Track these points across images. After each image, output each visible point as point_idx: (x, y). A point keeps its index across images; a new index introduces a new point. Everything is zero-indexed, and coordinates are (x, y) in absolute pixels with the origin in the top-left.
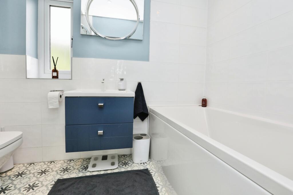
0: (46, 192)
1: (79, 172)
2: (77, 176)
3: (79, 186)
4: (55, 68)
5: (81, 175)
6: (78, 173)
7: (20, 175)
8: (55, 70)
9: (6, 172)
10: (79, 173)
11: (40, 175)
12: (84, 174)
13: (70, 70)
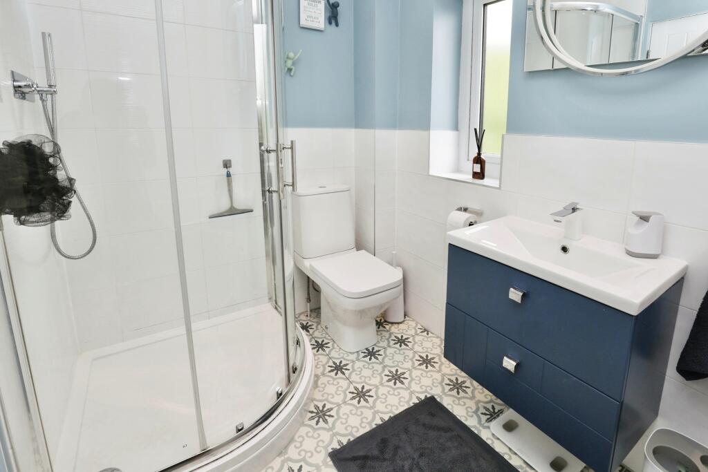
0: (404, 405)
1: (473, 412)
2: (463, 420)
3: (449, 444)
4: (479, 154)
5: (471, 423)
6: (470, 414)
7: (402, 341)
8: (478, 160)
9: (392, 323)
10: (472, 416)
11: (419, 362)
12: (478, 426)
13: (499, 156)
